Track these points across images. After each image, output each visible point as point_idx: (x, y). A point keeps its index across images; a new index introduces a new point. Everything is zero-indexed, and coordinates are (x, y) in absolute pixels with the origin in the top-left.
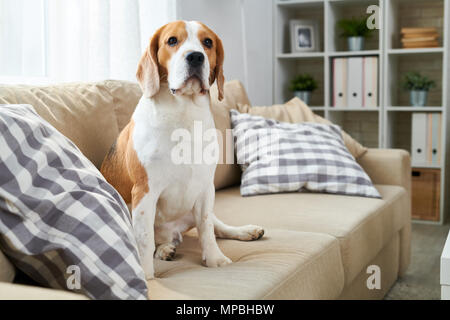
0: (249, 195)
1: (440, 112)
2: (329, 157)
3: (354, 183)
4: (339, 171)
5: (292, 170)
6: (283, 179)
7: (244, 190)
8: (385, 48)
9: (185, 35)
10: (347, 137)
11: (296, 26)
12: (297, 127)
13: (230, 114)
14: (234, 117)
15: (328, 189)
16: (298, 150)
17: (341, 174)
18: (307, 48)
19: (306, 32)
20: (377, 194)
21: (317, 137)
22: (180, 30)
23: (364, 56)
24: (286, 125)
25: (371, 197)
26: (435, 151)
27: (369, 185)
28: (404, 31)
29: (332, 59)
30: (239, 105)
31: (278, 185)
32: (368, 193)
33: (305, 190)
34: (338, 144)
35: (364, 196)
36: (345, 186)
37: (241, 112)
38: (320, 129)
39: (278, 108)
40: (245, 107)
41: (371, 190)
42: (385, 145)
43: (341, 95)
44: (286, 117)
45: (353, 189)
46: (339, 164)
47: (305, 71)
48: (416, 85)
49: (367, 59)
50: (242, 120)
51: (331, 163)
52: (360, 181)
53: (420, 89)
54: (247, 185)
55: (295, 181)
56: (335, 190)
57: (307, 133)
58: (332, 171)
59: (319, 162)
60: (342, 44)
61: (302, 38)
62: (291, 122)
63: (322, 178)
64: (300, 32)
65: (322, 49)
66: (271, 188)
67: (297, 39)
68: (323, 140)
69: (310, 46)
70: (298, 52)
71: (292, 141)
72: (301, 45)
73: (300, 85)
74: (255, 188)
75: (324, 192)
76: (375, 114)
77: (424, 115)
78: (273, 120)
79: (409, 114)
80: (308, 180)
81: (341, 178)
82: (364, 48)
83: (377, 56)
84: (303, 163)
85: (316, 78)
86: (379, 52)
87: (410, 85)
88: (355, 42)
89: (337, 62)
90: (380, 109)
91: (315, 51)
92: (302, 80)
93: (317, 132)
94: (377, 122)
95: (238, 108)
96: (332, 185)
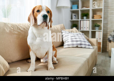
0: (65, 48)
1: (101, 31)
2: (82, 40)
3: (88, 45)
4: (84, 43)
5: (75, 43)
6: (73, 45)
7: (64, 47)
8: (91, 19)
9: (42, 9)
10: (85, 36)
11: (73, 14)
12: (75, 34)
13: (61, 31)
14: (62, 31)
15: (82, 47)
16: (76, 39)
17: (85, 44)
18: (75, 19)
19: (75, 16)
20: (92, 48)
21: (80, 36)
22: (40, 8)
23: (86, 20)
24: (73, 33)
25: (91, 49)
26: (100, 39)
27: (91, 46)
28: (94, 15)
29: (80, 21)
30: (63, 29)
31: (71, 46)
32: (91, 48)
33: (77, 47)
34: (84, 37)
35: (90, 48)
36: (86, 46)
37: (64, 30)
38: (80, 34)
39: (71, 30)
40: (64, 29)
41: (91, 47)
42: (90, 37)
43: (82, 28)
44: (73, 32)
45: (87, 47)
46: (85, 42)
47: (75, 23)
48: (97, 26)
49: (87, 21)
50: (64, 32)
51: (83, 41)
52: (89, 45)
53: (97, 27)
54: (65, 46)
55: (75, 45)
56: (84, 47)
57: (77, 35)
58: (83, 43)
59: (80, 41)
60: (82, 18)
61: (75, 17)
62: (74, 32)
63: (81, 44)
64: (74, 16)
65: (78, 19)
66: (70, 46)
67: (74, 17)
68: (81, 36)
69: (76, 18)
70: (74, 19)
71: (74, 37)
72: (74, 18)
73: (74, 26)
74: (67, 46)
75: (81, 47)
76: (89, 31)
77: (98, 32)
78: (70, 32)
79: (95, 32)
80: (78, 45)
81: (85, 45)
82: (86, 19)
83: (89, 20)
84: (77, 41)
85: (77, 25)
86: (90, 19)
87: (96, 26)
88: (85, 17)
89: (81, 21)
90: (90, 30)
91: (77, 19)
92: (74, 25)
93: (79, 35)
94: (89, 33)
95: (63, 30)
96: (83, 46)
